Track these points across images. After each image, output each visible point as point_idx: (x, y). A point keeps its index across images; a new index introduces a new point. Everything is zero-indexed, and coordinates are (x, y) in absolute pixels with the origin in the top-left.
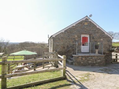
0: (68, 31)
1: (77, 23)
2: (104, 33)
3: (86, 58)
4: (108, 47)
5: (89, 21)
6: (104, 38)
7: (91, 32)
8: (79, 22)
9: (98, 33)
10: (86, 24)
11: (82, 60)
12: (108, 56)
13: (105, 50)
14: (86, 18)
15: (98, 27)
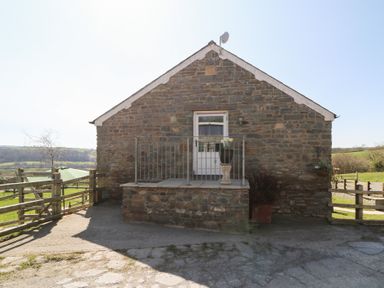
0: (145, 104)
1: (174, 73)
2: (291, 99)
3: (164, 194)
4: (310, 155)
5: (223, 58)
6: (292, 117)
7: (229, 99)
8: (184, 66)
9: (260, 99)
10: (210, 71)
11: (150, 204)
12: (312, 193)
13: (296, 167)
14: (209, 49)
15: (259, 77)
